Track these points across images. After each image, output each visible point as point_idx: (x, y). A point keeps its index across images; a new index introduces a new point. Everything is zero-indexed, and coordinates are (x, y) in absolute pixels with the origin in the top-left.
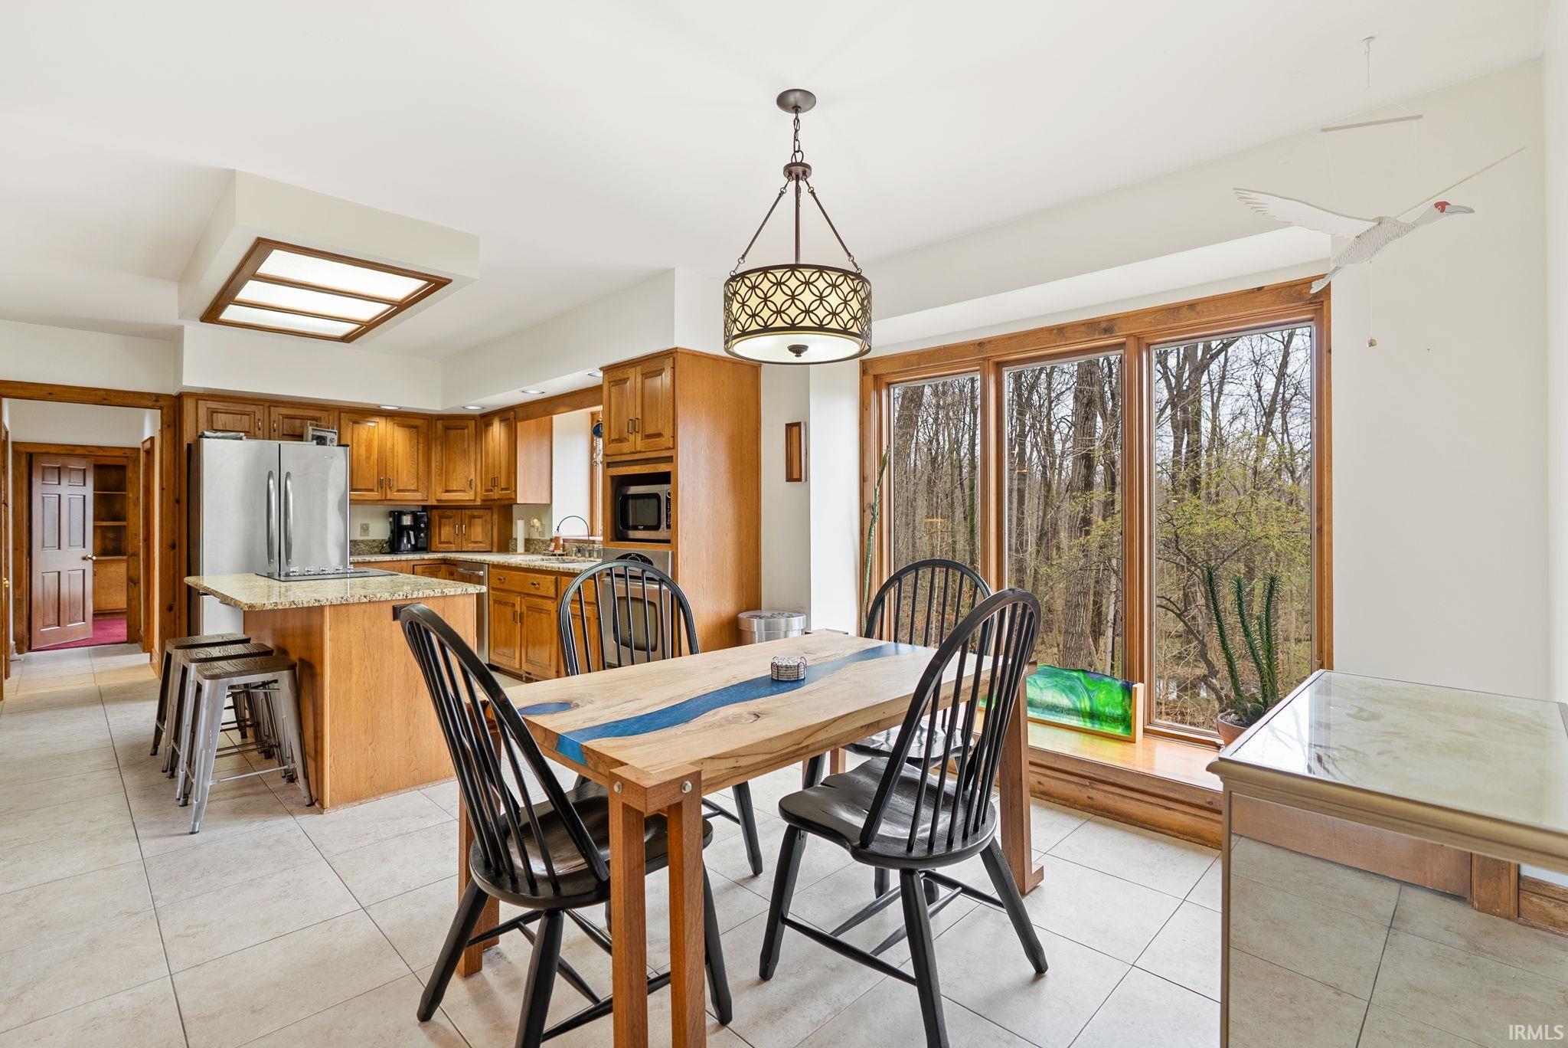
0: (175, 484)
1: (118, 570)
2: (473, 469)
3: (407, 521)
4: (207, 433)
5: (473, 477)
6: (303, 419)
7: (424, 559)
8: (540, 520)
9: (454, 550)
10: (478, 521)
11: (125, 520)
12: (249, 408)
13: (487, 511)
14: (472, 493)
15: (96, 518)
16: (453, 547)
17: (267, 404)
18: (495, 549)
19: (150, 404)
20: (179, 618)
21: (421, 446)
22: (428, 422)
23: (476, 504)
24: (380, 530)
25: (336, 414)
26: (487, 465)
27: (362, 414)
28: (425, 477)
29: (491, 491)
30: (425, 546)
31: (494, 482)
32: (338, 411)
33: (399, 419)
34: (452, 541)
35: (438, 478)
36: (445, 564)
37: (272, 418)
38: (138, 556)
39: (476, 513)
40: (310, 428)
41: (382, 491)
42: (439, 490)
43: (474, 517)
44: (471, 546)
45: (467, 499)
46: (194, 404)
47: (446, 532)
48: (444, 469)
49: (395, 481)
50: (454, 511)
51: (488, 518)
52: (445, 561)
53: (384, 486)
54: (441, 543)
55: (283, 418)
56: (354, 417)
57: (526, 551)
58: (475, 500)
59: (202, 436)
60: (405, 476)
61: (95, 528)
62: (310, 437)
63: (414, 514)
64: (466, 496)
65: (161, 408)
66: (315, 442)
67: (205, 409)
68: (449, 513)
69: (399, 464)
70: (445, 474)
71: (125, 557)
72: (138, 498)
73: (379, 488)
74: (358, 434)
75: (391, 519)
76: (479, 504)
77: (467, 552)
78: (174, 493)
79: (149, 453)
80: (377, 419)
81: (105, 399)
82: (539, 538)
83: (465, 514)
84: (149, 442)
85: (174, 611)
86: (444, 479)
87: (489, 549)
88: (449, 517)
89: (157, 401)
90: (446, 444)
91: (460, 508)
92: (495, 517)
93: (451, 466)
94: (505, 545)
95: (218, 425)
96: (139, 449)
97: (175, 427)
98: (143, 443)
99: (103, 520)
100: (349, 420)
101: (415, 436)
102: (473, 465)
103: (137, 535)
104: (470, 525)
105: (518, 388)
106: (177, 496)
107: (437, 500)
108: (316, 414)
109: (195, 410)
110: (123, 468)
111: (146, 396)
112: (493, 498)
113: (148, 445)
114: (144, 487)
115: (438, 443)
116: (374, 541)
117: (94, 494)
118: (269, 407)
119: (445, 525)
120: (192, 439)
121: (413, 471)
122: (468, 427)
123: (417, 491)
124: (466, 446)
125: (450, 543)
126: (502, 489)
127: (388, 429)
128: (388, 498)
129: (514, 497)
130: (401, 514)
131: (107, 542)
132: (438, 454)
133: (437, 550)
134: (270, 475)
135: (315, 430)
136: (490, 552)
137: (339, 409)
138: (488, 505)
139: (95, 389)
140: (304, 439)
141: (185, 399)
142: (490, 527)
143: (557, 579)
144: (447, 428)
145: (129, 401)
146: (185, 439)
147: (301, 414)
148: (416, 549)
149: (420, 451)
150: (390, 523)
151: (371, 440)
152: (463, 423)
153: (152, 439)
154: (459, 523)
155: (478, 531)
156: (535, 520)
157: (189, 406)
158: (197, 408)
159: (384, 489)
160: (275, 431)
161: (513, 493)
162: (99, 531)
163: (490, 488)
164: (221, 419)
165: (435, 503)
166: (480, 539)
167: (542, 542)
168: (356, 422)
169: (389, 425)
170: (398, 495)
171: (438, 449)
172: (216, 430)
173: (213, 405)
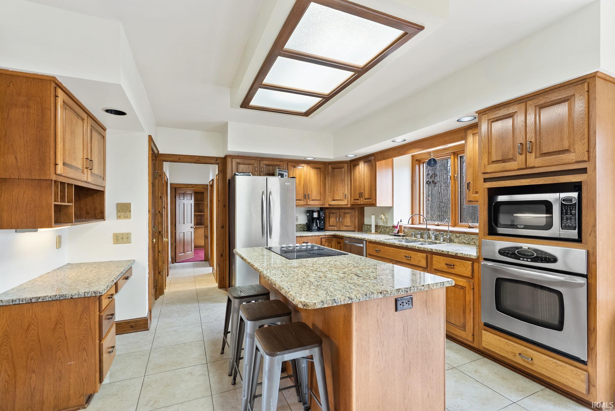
0: (223, 198)
1: (201, 231)
2: (346, 189)
3: (315, 215)
4: (237, 174)
5: (346, 193)
6: (274, 166)
7: (326, 235)
8: (384, 215)
9: (336, 230)
10: (348, 215)
11: (203, 212)
12: (252, 162)
13: (352, 210)
14: (346, 201)
15: (195, 212)
16: (336, 228)
17: (259, 160)
18: (357, 230)
19: (214, 162)
20: (225, 260)
21: (322, 178)
22: (325, 166)
23: (348, 206)
24: (303, 220)
25: (287, 163)
26: (355, 186)
27: (296, 163)
28: (323, 193)
29: (358, 200)
30: (323, 227)
31: (361, 195)
32: (287, 162)
33: (313, 164)
34: (335, 225)
35: (329, 193)
36: (334, 237)
37: (261, 166)
38: (208, 227)
39: (347, 211)
40: (278, 170)
41: (305, 201)
42: (330, 199)
43: (346, 213)
44: (344, 228)
45: (344, 204)
46: (231, 161)
47: (332, 220)
48: (332, 189)
49: (311, 195)
50: (336, 210)
51: (353, 214)
52: (335, 236)
53: (306, 198)
54: (330, 226)
55: (265, 166)
56: (294, 164)
57: (376, 232)
58: (347, 205)
59: (235, 175)
60: (315, 193)
61: (194, 215)
62: (277, 174)
63: (319, 212)
64: (344, 203)
65: (218, 164)
66: (280, 176)
67: (235, 163)
68: (333, 211)
69: (313, 186)
70: (333, 192)
71: (203, 226)
72: (208, 204)
73: (304, 199)
74: (296, 173)
75: (308, 214)
76: (350, 206)
77: (343, 231)
78: (223, 202)
79: (212, 186)
80: (303, 165)
81: (198, 160)
82: (383, 225)
83: (342, 212)
84: (212, 181)
85: (223, 257)
86: (332, 194)
87: (354, 230)
88: (334, 213)
89: (217, 160)
90: (333, 176)
91: (339, 208)
92: (357, 213)
93: (336, 188)
94: (361, 227)
95: (240, 170)
96: (208, 185)
97: (223, 172)
98: (209, 182)
99: (197, 212)
100: (292, 166)
101: (319, 172)
102: (346, 187)
103: (207, 219)
104: (344, 217)
105: (390, 139)
106: (224, 204)
107: (329, 205)
108: (278, 163)
109: (231, 163)
110: (203, 193)
111: (213, 158)
112: (359, 203)
113: (211, 183)
114: (210, 200)
115: (329, 176)
116: (300, 224)
117: (194, 203)
118: (260, 161)
119: (332, 217)
120: (230, 177)
121: (318, 190)
122: (344, 167)
123: (320, 200)
124: (343, 177)
125: (334, 226)
126: (366, 199)
127: (308, 169)
128: (308, 204)
129: (374, 203)
130: (313, 212)
131: (198, 220)
132: (329, 181)
133: (328, 229)
134: (263, 193)
135: (279, 170)
136: (354, 231)
137: (287, 160)
138: (353, 207)
139: (195, 156)
140: (275, 175)
141: (227, 158)
142: (354, 218)
143: (427, 256)
144: (333, 168)
145: (207, 161)
146: (228, 177)
147: (272, 164)
148: (320, 229)
149: (321, 181)
150: (308, 216)
151: (301, 175)
152: (341, 165)
153: (213, 180)
154: (339, 216)
155: (348, 221)
156: (382, 216)
157: (229, 161)
158: (232, 162)
159: (306, 199)
160: (262, 172)
161: (374, 201)
162: (195, 216)
163: (358, 197)
164: (241, 167)
165: (328, 206)
166: (349, 224)
167: (387, 227)
168: (294, 167)
169: (309, 167)
170: (312, 203)
171: (330, 178)
172: (240, 173)
173: (238, 161)
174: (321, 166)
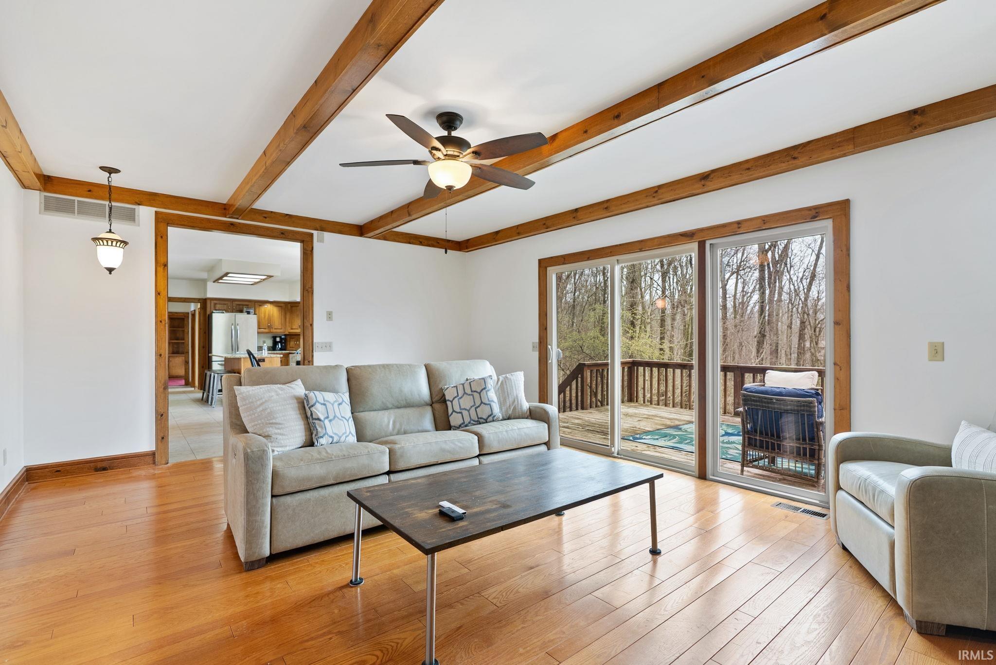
0: (204, 327)
1: (179, 359)
3: (278, 339)
4: (214, 311)
6: (243, 306)
11: (183, 339)
12: (226, 302)
16: (294, 349)
21: (283, 313)
22: (285, 305)
24: (269, 343)
25: (254, 303)
27: (262, 303)
28: (284, 324)
30: (284, 348)
33: (275, 304)
35: (289, 324)
37: (233, 305)
38: (188, 353)
40: (245, 309)
41: (269, 329)
42: (289, 329)
47: (292, 343)
48: (291, 321)
49: (274, 326)
50: (294, 336)
53: (270, 327)
54: (290, 347)
55: (237, 305)
56: (260, 304)
59: (213, 312)
60: (277, 324)
63: (281, 337)
64: (296, 331)
65: (199, 303)
66: (246, 313)
67: (213, 304)
68: (292, 337)
69: (275, 319)
70: (291, 323)
71: (182, 354)
72: (189, 332)
74: (261, 310)
79: (194, 314)
80: (267, 304)
83: (297, 337)
84: (194, 312)
86: (291, 325)
89: (198, 301)
90: (291, 312)
93: (293, 320)
95: (217, 308)
96: (190, 314)
97: (204, 309)
98: (191, 312)
100: (258, 305)
101: (281, 310)
103: (188, 347)
106: (205, 331)
108: (247, 303)
110: (183, 319)
111: (195, 299)
114: (191, 328)
115: (289, 312)
116: (267, 346)
118: (232, 302)
119: (291, 341)
120: (209, 313)
121: (280, 322)
123: (281, 329)
124: (298, 313)
125: (293, 347)
127: (271, 308)
128: (271, 332)
130: (276, 337)
131: (175, 348)
132: (289, 316)
133: (289, 350)
134: (232, 324)
135: (247, 309)
137: (255, 301)
139: (182, 298)
140: (243, 312)
141: (207, 300)
144: (292, 307)
145: (192, 301)
146: (207, 312)
147: (242, 304)
148: (281, 349)
149: (283, 315)
150: (273, 340)
151: (266, 312)
152: (297, 305)
153: (195, 310)
154: (295, 340)
157: (208, 302)
158: (211, 303)
160: (234, 310)
164: (218, 306)
165: (288, 333)
168: (260, 306)
169: (272, 306)
170: (274, 331)
171: (289, 314)
172: (216, 310)
173: (215, 302)
174: (282, 305)
